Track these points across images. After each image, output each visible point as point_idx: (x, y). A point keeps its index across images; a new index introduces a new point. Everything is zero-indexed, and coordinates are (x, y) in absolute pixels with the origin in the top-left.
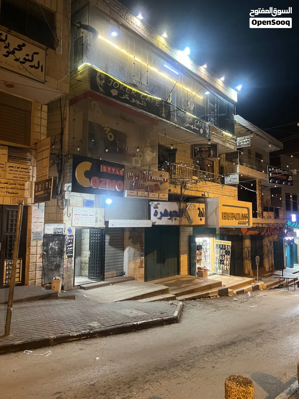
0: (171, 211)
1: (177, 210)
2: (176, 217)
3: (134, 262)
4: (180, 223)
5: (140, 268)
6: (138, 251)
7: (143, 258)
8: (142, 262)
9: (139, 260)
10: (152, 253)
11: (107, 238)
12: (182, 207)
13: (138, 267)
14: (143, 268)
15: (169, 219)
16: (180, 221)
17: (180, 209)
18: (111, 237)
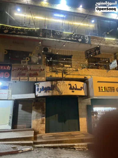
0: (46, 87)
1: (50, 86)
2: (49, 90)
3: (36, 120)
4: (52, 94)
5: (42, 124)
6: (40, 113)
7: (44, 118)
8: (43, 120)
9: (41, 119)
10: (54, 116)
11: (20, 106)
12: (53, 84)
13: (40, 123)
14: (44, 124)
15: (45, 92)
16: (52, 92)
17: (52, 85)
18: (23, 105)
